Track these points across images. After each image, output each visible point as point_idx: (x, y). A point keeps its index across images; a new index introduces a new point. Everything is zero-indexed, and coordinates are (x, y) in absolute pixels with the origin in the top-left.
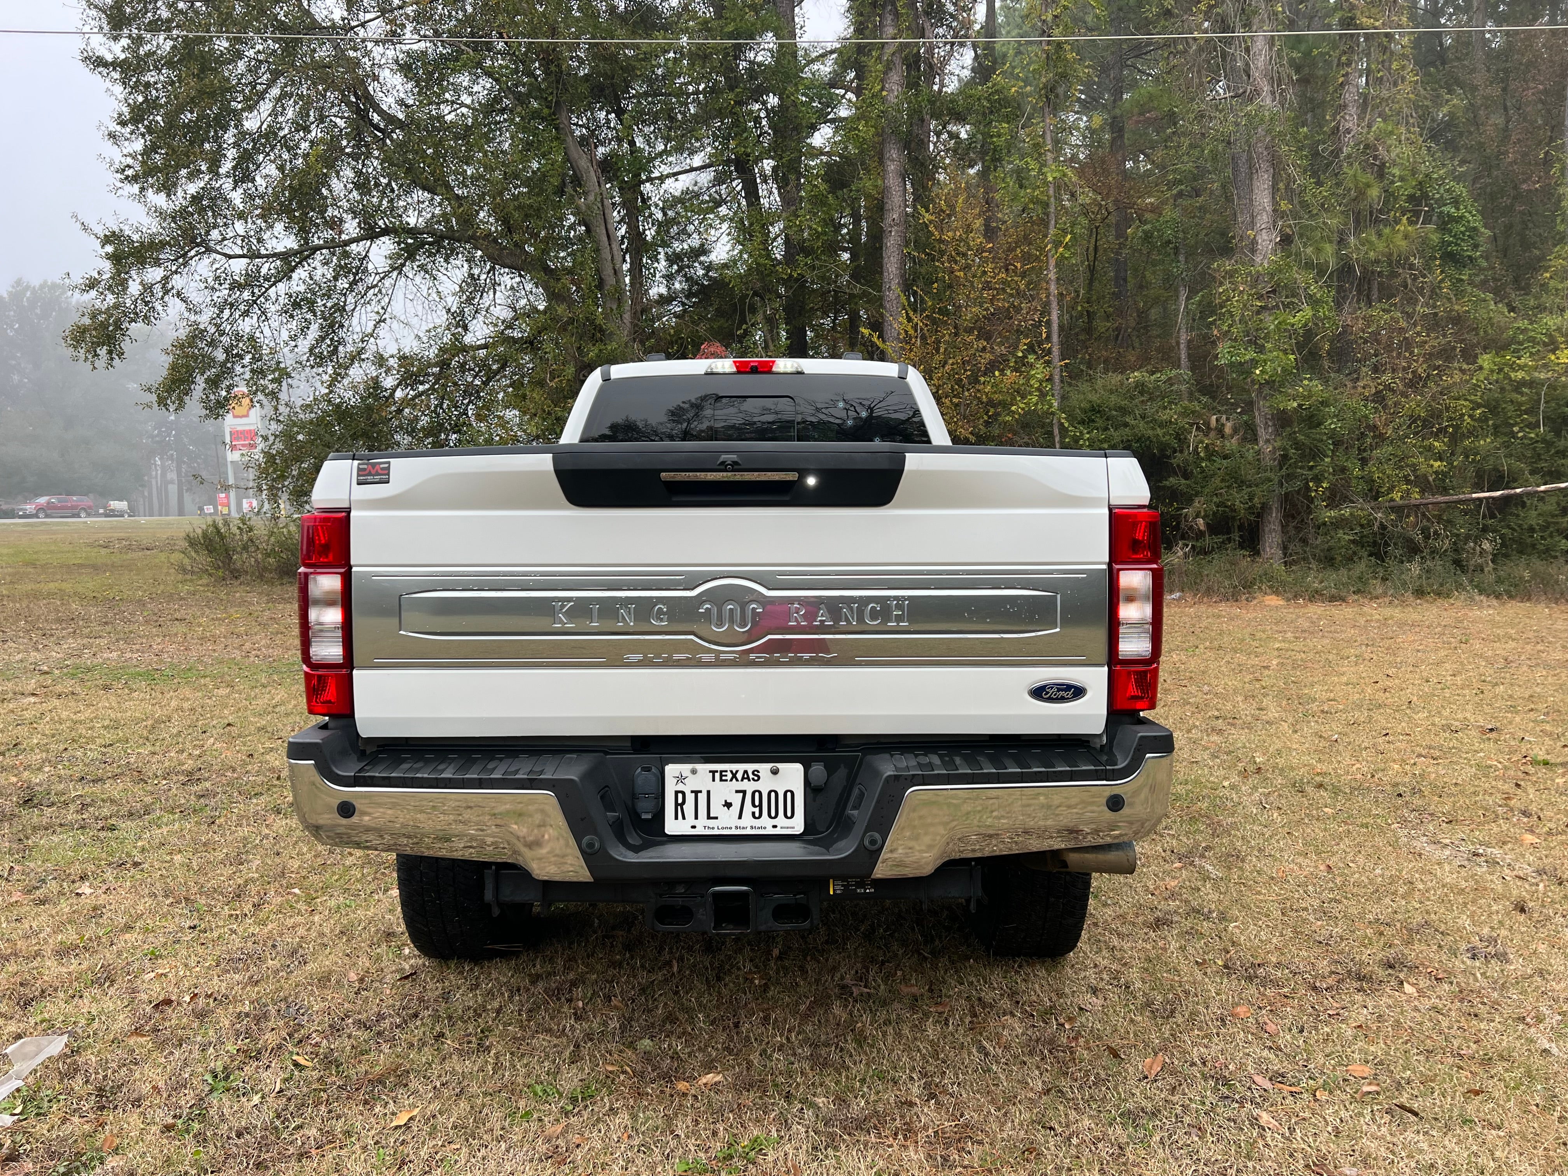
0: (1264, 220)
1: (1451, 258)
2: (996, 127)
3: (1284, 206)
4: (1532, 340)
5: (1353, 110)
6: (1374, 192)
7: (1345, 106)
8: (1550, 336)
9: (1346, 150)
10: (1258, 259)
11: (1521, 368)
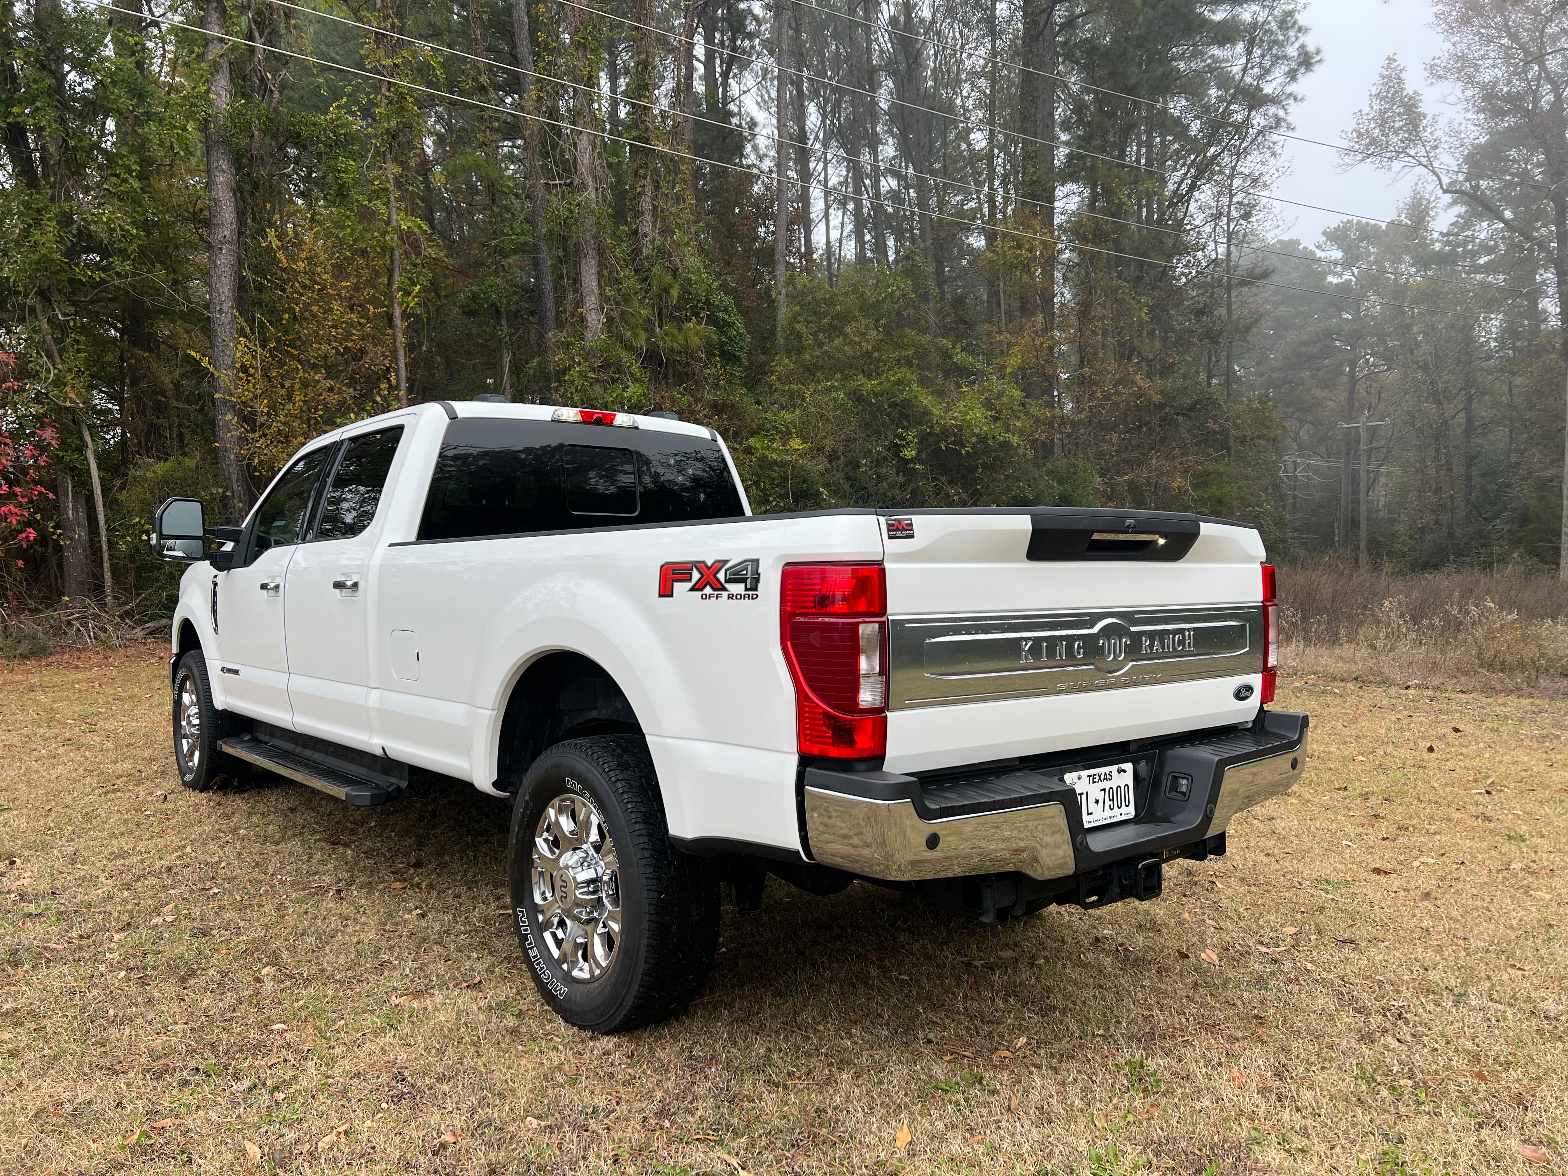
0: (591, 301)
1: (728, 358)
2: (342, 162)
3: (608, 291)
4: (775, 428)
5: (648, 217)
6: (675, 293)
7: (643, 213)
8: (786, 427)
9: (645, 252)
10: (588, 335)
11: (774, 450)
